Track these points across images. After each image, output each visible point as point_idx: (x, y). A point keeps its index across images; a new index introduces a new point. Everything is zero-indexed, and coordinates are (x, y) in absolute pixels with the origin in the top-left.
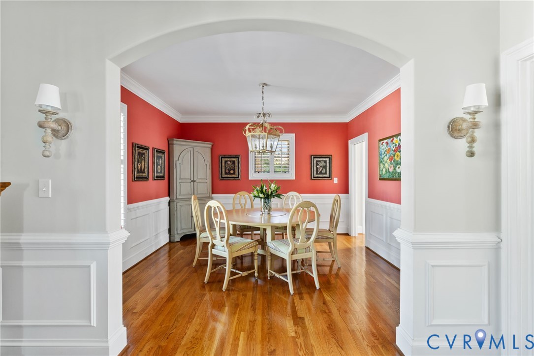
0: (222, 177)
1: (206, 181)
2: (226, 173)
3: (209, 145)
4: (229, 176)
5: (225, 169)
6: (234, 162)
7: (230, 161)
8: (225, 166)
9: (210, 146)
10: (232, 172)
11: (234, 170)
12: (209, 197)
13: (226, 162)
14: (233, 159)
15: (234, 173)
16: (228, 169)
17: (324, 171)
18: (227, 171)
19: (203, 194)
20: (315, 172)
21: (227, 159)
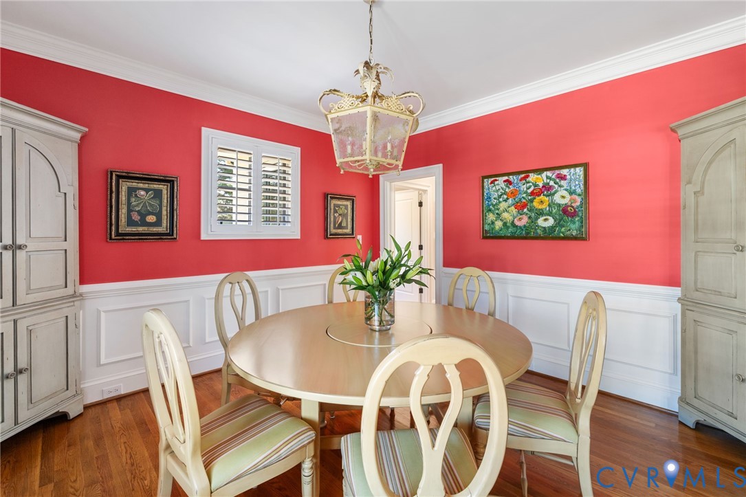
0: (118, 234)
1: (65, 245)
2: (130, 222)
3: (73, 133)
4: (141, 229)
5: (129, 211)
6: (158, 194)
7: (147, 190)
8: (129, 204)
9: (78, 136)
10: (151, 219)
11: (159, 216)
12: (74, 296)
13: (131, 191)
14: (156, 186)
15: (158, 223)
16: (139, 212)
17: (344, 224)
18: (136, 217)
19: (51, 288)
20: (332, 225)
21: (134, 184)
